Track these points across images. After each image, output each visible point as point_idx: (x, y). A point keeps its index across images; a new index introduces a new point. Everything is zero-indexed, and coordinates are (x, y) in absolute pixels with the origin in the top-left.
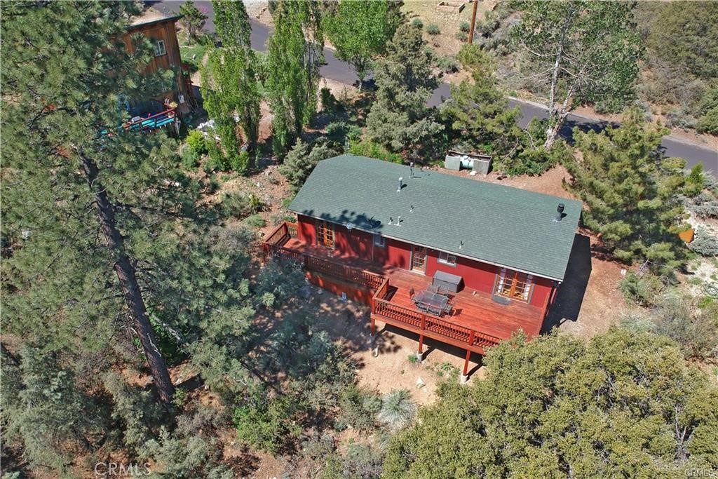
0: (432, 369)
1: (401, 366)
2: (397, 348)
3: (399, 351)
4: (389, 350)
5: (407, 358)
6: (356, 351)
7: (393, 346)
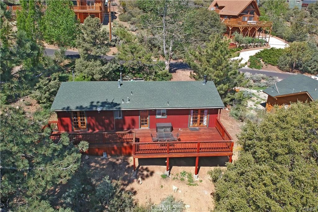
0: (177, 178)
1: (159, 183)
2: (152, 173)
3: (154, 174)
4: (147, 176)
5: (161, 177)
6: (127, 185)
7: (149, 173)
